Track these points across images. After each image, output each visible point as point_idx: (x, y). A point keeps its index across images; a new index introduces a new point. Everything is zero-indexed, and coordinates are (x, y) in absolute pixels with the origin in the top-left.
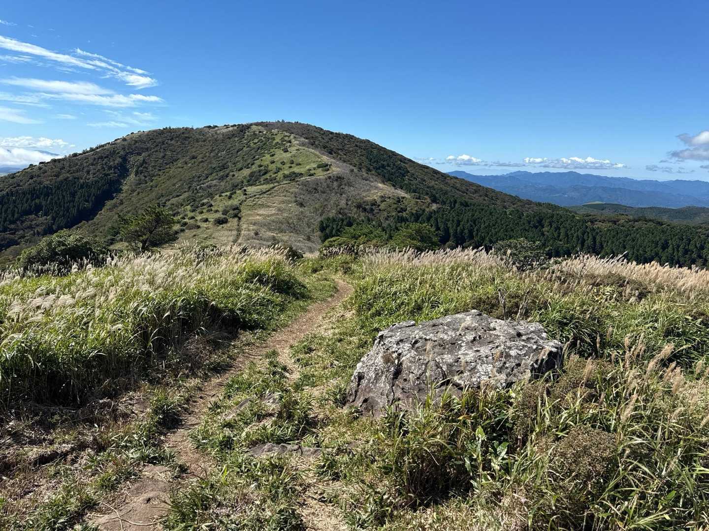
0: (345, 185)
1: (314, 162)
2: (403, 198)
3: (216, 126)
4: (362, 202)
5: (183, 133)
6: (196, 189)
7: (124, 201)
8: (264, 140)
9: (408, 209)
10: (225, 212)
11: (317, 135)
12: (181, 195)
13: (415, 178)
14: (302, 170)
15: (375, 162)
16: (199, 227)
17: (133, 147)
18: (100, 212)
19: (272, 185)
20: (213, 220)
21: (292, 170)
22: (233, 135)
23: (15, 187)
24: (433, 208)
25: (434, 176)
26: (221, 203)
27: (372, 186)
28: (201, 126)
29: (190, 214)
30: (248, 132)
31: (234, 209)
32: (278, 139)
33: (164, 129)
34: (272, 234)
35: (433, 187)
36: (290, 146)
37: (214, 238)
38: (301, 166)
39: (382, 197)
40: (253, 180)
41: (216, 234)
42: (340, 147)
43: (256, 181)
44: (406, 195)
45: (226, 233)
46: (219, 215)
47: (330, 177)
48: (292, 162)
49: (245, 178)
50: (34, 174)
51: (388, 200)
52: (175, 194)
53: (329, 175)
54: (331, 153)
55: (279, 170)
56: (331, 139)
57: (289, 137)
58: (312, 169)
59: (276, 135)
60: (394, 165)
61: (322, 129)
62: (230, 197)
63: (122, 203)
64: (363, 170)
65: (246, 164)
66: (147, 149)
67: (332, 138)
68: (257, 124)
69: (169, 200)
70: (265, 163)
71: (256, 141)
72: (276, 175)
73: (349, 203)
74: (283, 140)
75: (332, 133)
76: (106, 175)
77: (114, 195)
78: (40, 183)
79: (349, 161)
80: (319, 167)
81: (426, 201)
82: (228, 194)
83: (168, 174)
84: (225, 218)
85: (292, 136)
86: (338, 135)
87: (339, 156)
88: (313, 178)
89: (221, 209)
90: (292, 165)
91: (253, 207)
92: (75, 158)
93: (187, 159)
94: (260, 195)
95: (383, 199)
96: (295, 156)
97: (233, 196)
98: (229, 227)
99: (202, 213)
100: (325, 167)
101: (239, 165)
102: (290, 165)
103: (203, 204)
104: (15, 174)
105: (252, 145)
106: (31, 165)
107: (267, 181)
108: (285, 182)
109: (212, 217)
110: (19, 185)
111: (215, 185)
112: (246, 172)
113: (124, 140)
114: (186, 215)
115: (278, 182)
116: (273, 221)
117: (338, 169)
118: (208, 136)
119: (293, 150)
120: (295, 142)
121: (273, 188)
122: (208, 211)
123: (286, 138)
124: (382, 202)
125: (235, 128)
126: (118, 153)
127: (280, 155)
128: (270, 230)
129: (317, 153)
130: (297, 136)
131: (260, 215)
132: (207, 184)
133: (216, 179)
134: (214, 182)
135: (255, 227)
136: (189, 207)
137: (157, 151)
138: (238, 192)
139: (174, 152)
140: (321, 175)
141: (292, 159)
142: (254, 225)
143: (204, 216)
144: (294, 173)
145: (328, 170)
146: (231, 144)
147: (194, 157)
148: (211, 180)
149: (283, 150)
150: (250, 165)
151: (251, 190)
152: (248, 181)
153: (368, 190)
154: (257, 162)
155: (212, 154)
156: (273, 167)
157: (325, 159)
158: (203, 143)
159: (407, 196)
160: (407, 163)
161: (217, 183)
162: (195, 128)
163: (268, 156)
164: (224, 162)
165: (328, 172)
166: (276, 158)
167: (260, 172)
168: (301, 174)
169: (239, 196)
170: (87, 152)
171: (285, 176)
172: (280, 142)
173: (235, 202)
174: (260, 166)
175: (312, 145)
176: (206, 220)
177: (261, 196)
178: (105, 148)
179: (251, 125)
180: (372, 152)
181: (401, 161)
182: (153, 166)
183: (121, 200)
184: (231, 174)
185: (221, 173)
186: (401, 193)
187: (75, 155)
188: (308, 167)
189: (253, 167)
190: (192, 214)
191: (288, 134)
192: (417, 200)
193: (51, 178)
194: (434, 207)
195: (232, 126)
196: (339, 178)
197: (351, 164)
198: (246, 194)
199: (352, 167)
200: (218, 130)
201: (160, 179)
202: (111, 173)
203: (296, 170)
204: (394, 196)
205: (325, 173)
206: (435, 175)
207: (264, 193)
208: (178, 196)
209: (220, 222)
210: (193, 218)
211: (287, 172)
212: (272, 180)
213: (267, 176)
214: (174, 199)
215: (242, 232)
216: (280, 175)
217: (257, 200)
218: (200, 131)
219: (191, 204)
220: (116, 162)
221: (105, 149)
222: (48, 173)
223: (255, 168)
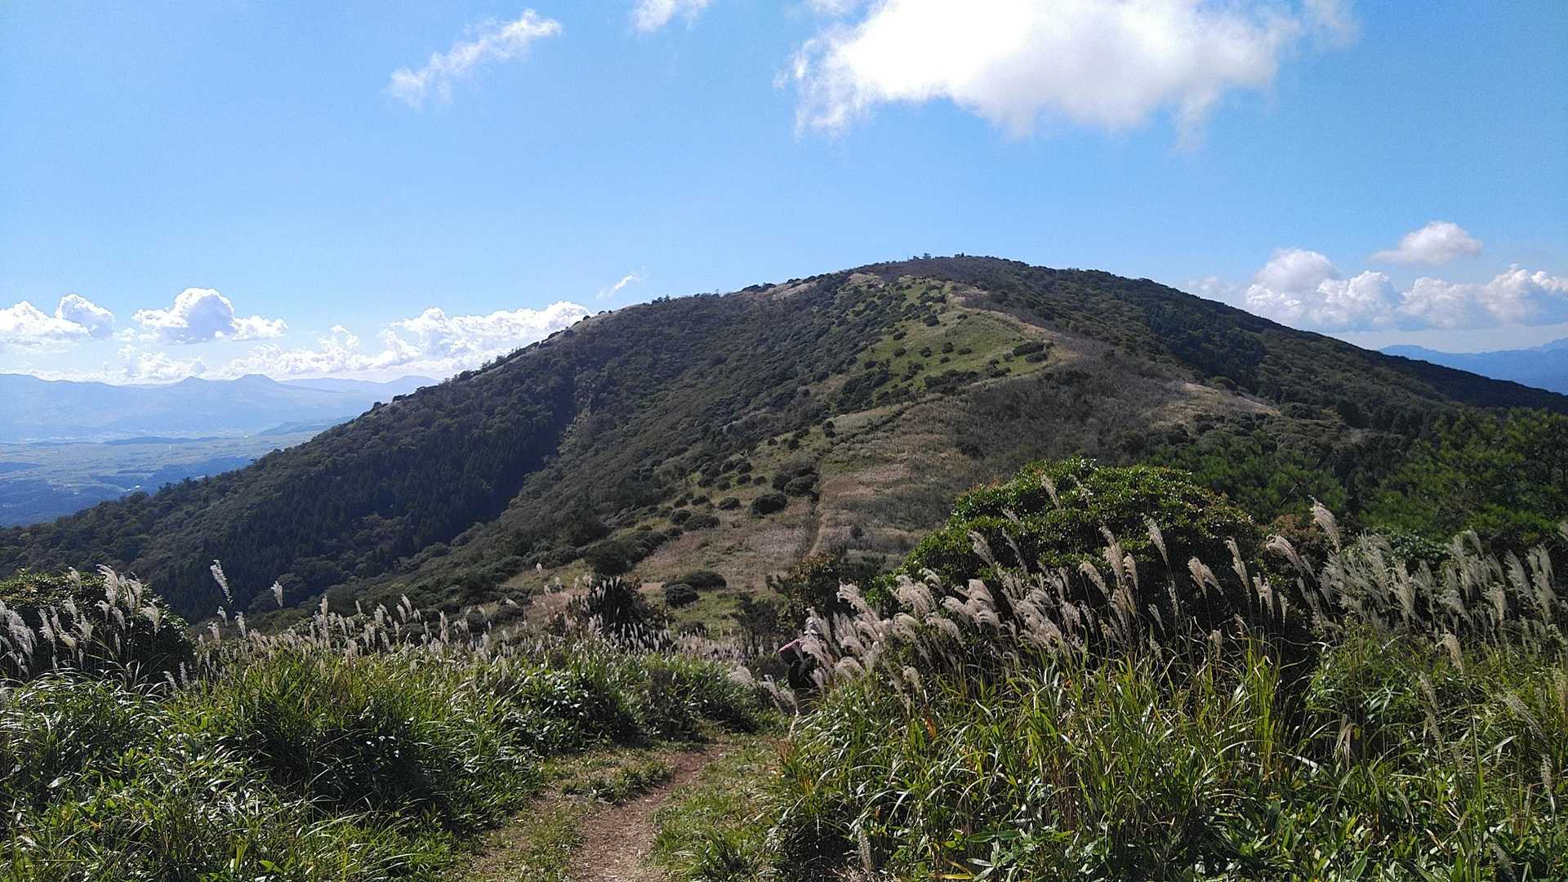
0: (1093, 392)
1: (1006, 342)
2: (1262, 417)
3: (770, 285)
4: (1143, 434)
5: (696, 308)
6: (720, 433)
7: (565, 470)
8: (878, 302)
9: (1280, 446)
10: (780, 482)
11: (1013, 279)
12: (685, 450)
13: (1285, 367)
14: (975, 364)
15: (1171, 331)
16: (714, 523)
17: (587, 347)
18: (512, 501)
19: (897, 407)
20: (749, 503)
21: (950, 366)
22: (807, 301)
23: (343, 455)
24: (1353, 440)
25: (1340, 360)
26: (770, 459)
27: (1168, 391)
28: (736, 288)
29: (698, 492)
30: (844, 290)
31: (803, 473)
32: (913, 297)
33: (654, 302)
34: (898, 532)
35: (1340, 386)
36: (943, 310)
37: (748, 549)
38: (972, 356)
39: (1199, 418)
40: (854, 397)
41: (753, 539)
42: (1077, 303)
43: (860, 401)
44: (1270, 411)
45: (779, 534)
46: (767, 490)
47: (1049, 376)
48: (949, 349)
49: (832, 397)
50: (382, 422)
51: (1219, 425)
52: (672, 447)
53: (1047, 370)
54: (1049, 317)
55: (916, 369)
56: (1048, 287)
57: (940, 288)
58: (1001, 360)
59: (909, 287)
60: (1223, 336)
61: (1024, 265)
62: (793, 445)
63: (560, 477)
64: (1140, 352)
65: (836, 362)
66: (617, 352)
67: (1053, 283)
68: (864, 270)
69: (660, 463)
70: (883, 357)
71: (861, 306)
72: (909, 382)
73: (1109, 438)
74: (924, 298)
75: (1051, 272)
76: (529, 415)
77: (545, 459)
78: (392, 442)
79: (1099, 333)
80: (1018, 353)
81: (1328, 422)
82: (790, 436)
83: (661, 404)
84: (778, 497)
85: (948, 286)
86: (1069, 275)
87: (1072, 322)
88: (1003, 380)
89: (770, 475)
90: (950, 356)
91: (851, 463)
92: (465, 382)
93: (703, 365)
94: (867, 433)
95: (1204, 423)
96: (955, 333)
97: (801, 442)
98: (788, 519)
99: (725, 487)
100: (1034, 352)
101: (820, 368)
102: (943, 356)
103: (730, 466)
104: (346, 425)
105: (850, 317)
106: (377, 404)
107: (885, 399)
108: (929, 397)
109: (749, 495)
110: (350, 450)
111: (765, 420)
112: (836, 382)
113: (569, 333)
114: (690, 495)
115: (914, 399)
116: (900, 499)
117: (1072, 355)
118: (751, 309)
119: (949, 319)
120: (955, 300)
121: (900, 413)
122: (742, 481)
123: (934, 293)
124: (1201, 431)
125: (814, 284)
126: (555, 363)
127: (918, 333)
128: (891, 519)
129: (1014, 320)
130: (959, 285)
131: (868, 485)
132: (745, 418)
133: (767, 404)
134: (762, 413)
135: (853, 516)
136: (697, 476)
137: (638, 353)
138: (813, 430)
139: (677, 351)
140: (1023, 371)
141: (948, 340)
142: (851, 510)
143: (732, 494)
144: (953, 373)
145: (1045, 357)
146: (804, 322)
147: (720, 361)
148: (755, 409)
149: (924, 321)
150: (845, 366)
151: (844, 422)
152: (841, 403)
153: (1159, 403)
154: (862, 357)
155: (761, 350)
156: (899, 366)
157: (1033, 331)
158: (741, 326)
159: (1273, 411)
160: (1259, 331)
161: (769, 415)
162: (722, 296)
163: (888, 339)
164: (786, 364)
165: (1044, 363)
166: (908, 343)
167: (868, 379)
168: (973, 376)
169: (816, 438)
170: (492, 367)
171: (931, 383)
172: (917, 303)
173: (803, 456)
174: (870, 365)
175: (1000, 302)
176: (733, 505)
177: (869, 436)
178: (528, 353)
179: (851, 272)
180: (1159, 308)
181: (1242, 326)
182: (628, 389)
183: (559, 471)
184: (802, 388)
185: (779, 390)
186: (1258, 406)
187: (466, 375)
188: (989, 356)
189: (853, 368)
190: (703, 492)
191: (936, 283)
192: (1303, 421)
193: (413, 430)
194: (1357, 436)
195: (805, 281)
196: (1073, 377)
197: (1106, 339)
198: (831, 435)
199: (1107, 347)
200: (775, 292)
201: (643, 416)
202: (540, 410)
203: (960, 365)
204: (1233, 413)
205: (1037, 366)
206: (1341, 355)
207: (877, 428)
208: (679, 452)
209: (765, 507)
210: (702, 500)
211: (935, 373)
212: (901, 395)
213: (888, 387)
214: (671, 459)
215: (821, 530)
216: (919, 381)
217: (859, 446)
218: (734, 300)
219: (704, 467)
220: (552, 383)
221: (528, 358)
222: (410, 420)
223: (857, 371)
